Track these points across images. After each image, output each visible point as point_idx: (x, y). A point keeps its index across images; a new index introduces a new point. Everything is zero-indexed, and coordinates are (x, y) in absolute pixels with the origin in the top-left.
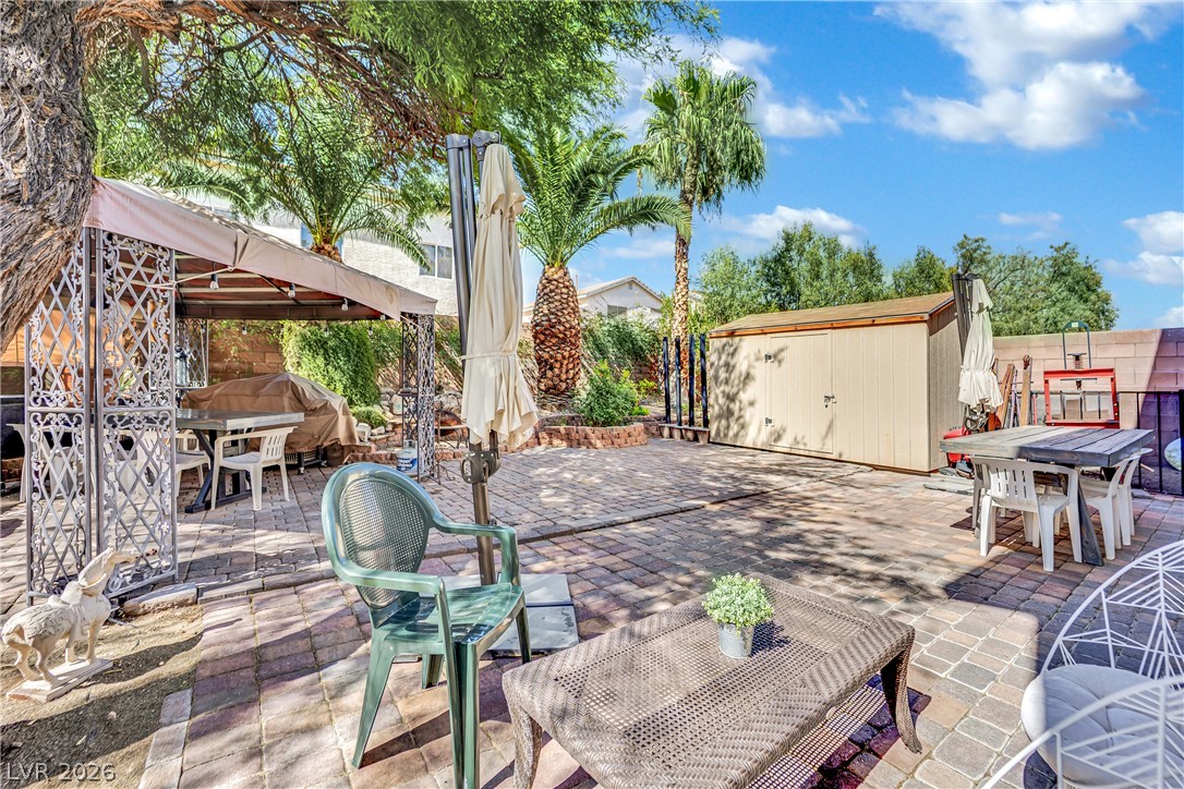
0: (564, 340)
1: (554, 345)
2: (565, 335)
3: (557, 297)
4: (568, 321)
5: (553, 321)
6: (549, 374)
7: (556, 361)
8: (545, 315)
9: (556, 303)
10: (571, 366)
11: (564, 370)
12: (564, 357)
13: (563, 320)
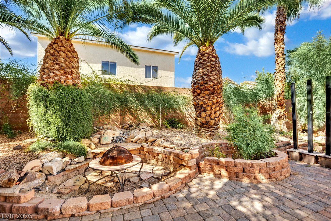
0: (213, 92)
1: (206, 95)
2: (214, 88)
3: (208, 64)
4: (216, 79)
5: (206, 79)
6: (203, 114)
7: (208, 106)
8: (201, 76)
9: (208, 68)
10: (217, 109)
11: (213, 112)
12: (213, 103)
13: (212, 78)
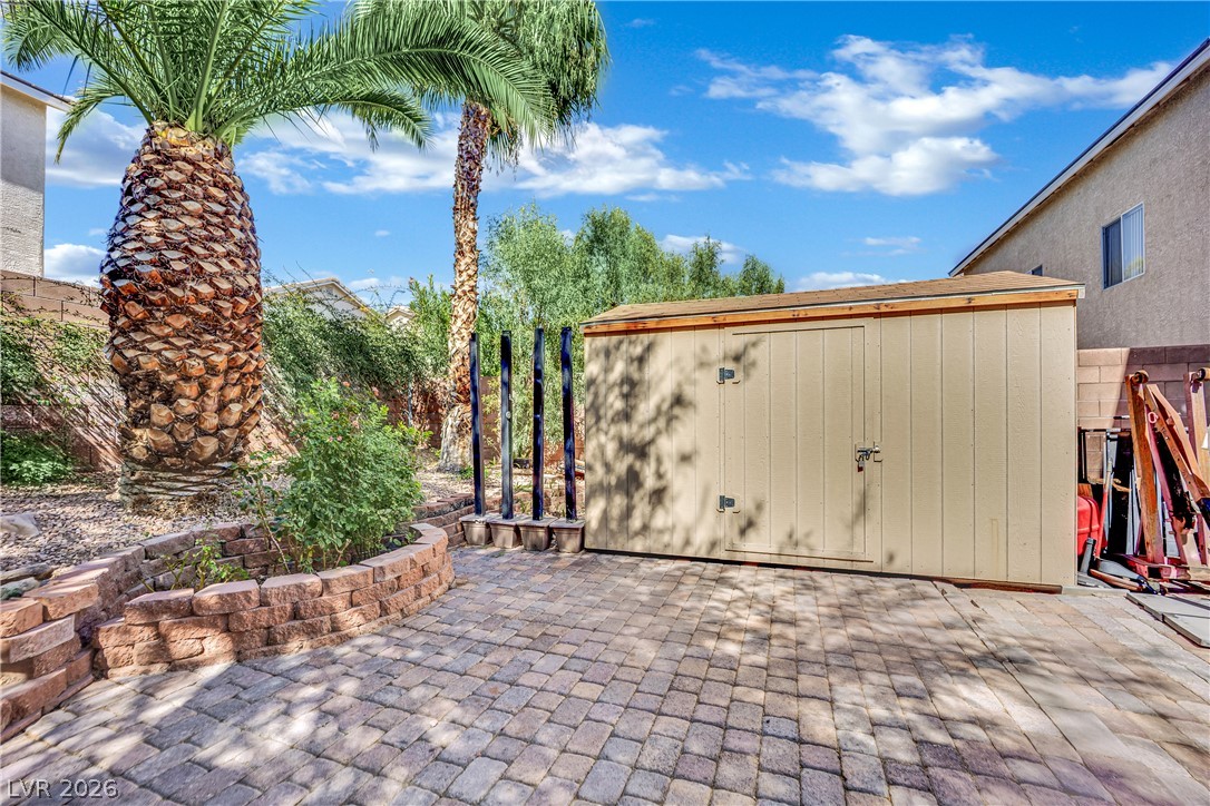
0: (212, 324)
1: (178, 333)
2: (219, 311)
3: (192, 206)
4: (225, 275)
5: (179, 266)
6: (160, 413)
7: (187, 379)
8: (153, 248)
9: (188, 221)
10: (234, 392)
11: (212, 404)
12: (212, 370)
13: (209, 268)
